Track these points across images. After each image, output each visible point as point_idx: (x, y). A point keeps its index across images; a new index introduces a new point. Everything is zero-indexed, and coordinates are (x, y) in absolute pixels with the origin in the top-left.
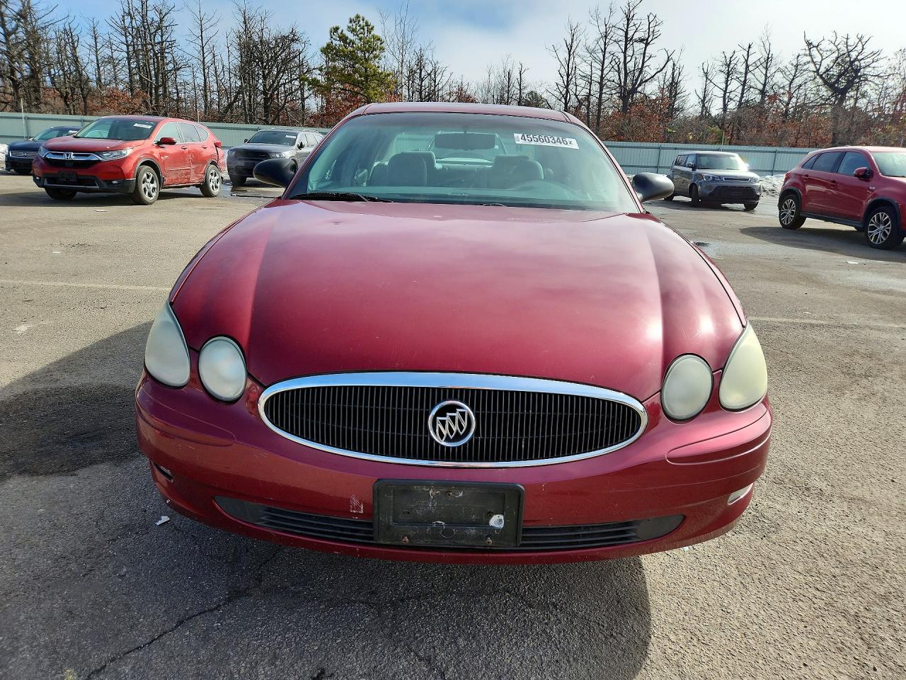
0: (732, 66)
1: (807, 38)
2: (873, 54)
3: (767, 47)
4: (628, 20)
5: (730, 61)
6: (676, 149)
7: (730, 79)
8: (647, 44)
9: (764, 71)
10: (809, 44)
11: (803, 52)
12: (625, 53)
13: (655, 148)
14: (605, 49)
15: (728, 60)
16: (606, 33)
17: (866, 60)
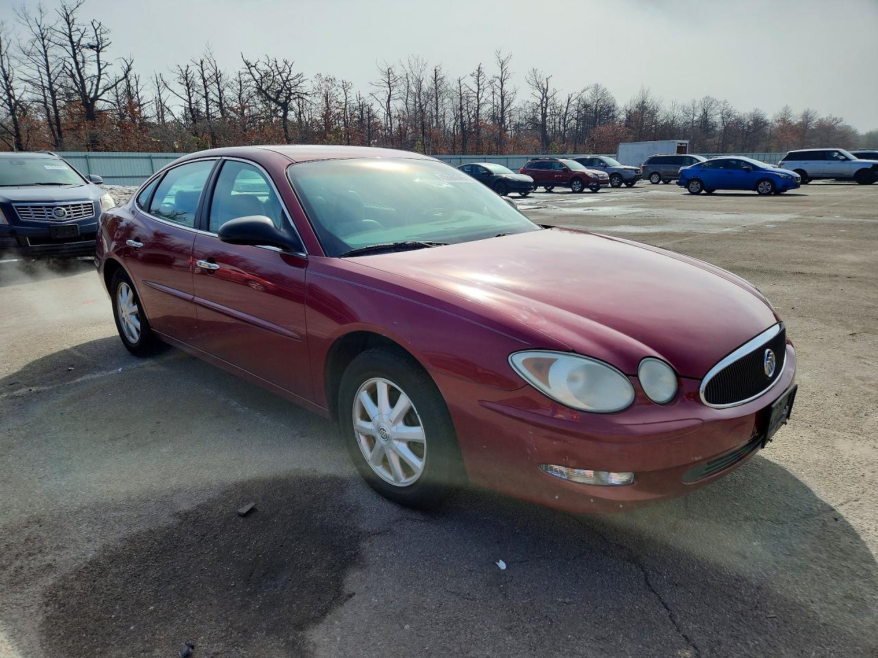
0: (189, 79)
1: (246, 59)
2: (298, 76)
3: (213, 63)
4: (69, 24)
5: (187, 75)
6: (167, 158)
7: (191, 90)
8: (98, 51)
9: (217, 86)
10: (248, 64)
11: (244, 70)
12: (74, 58)
13: (145, 158)
14: (46, 51)
15: (184, 73)
16: (42, 35)
17: (295, 81)
